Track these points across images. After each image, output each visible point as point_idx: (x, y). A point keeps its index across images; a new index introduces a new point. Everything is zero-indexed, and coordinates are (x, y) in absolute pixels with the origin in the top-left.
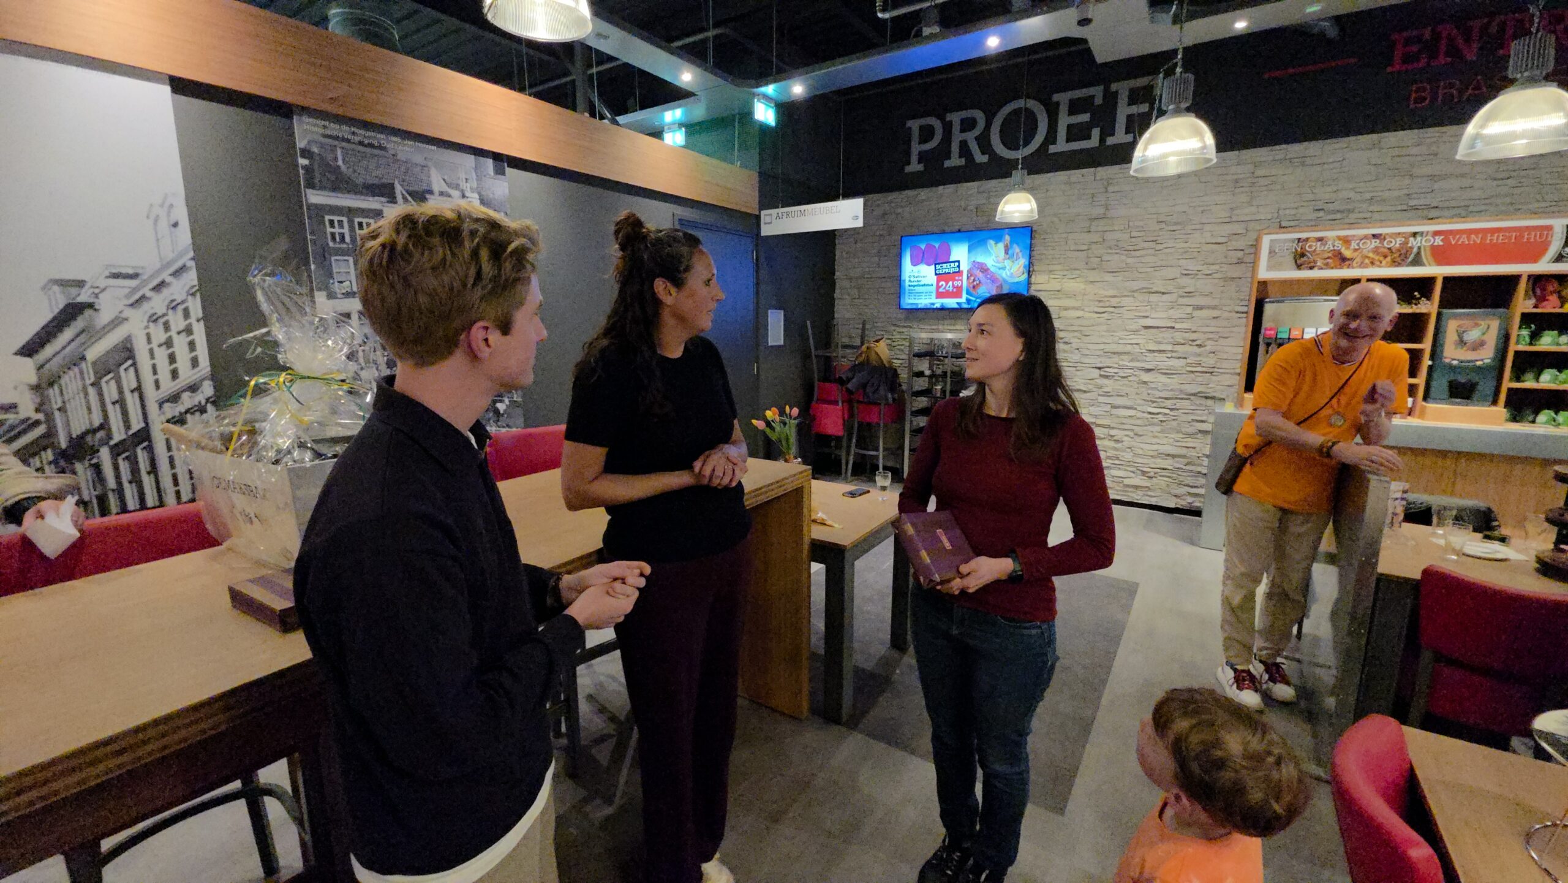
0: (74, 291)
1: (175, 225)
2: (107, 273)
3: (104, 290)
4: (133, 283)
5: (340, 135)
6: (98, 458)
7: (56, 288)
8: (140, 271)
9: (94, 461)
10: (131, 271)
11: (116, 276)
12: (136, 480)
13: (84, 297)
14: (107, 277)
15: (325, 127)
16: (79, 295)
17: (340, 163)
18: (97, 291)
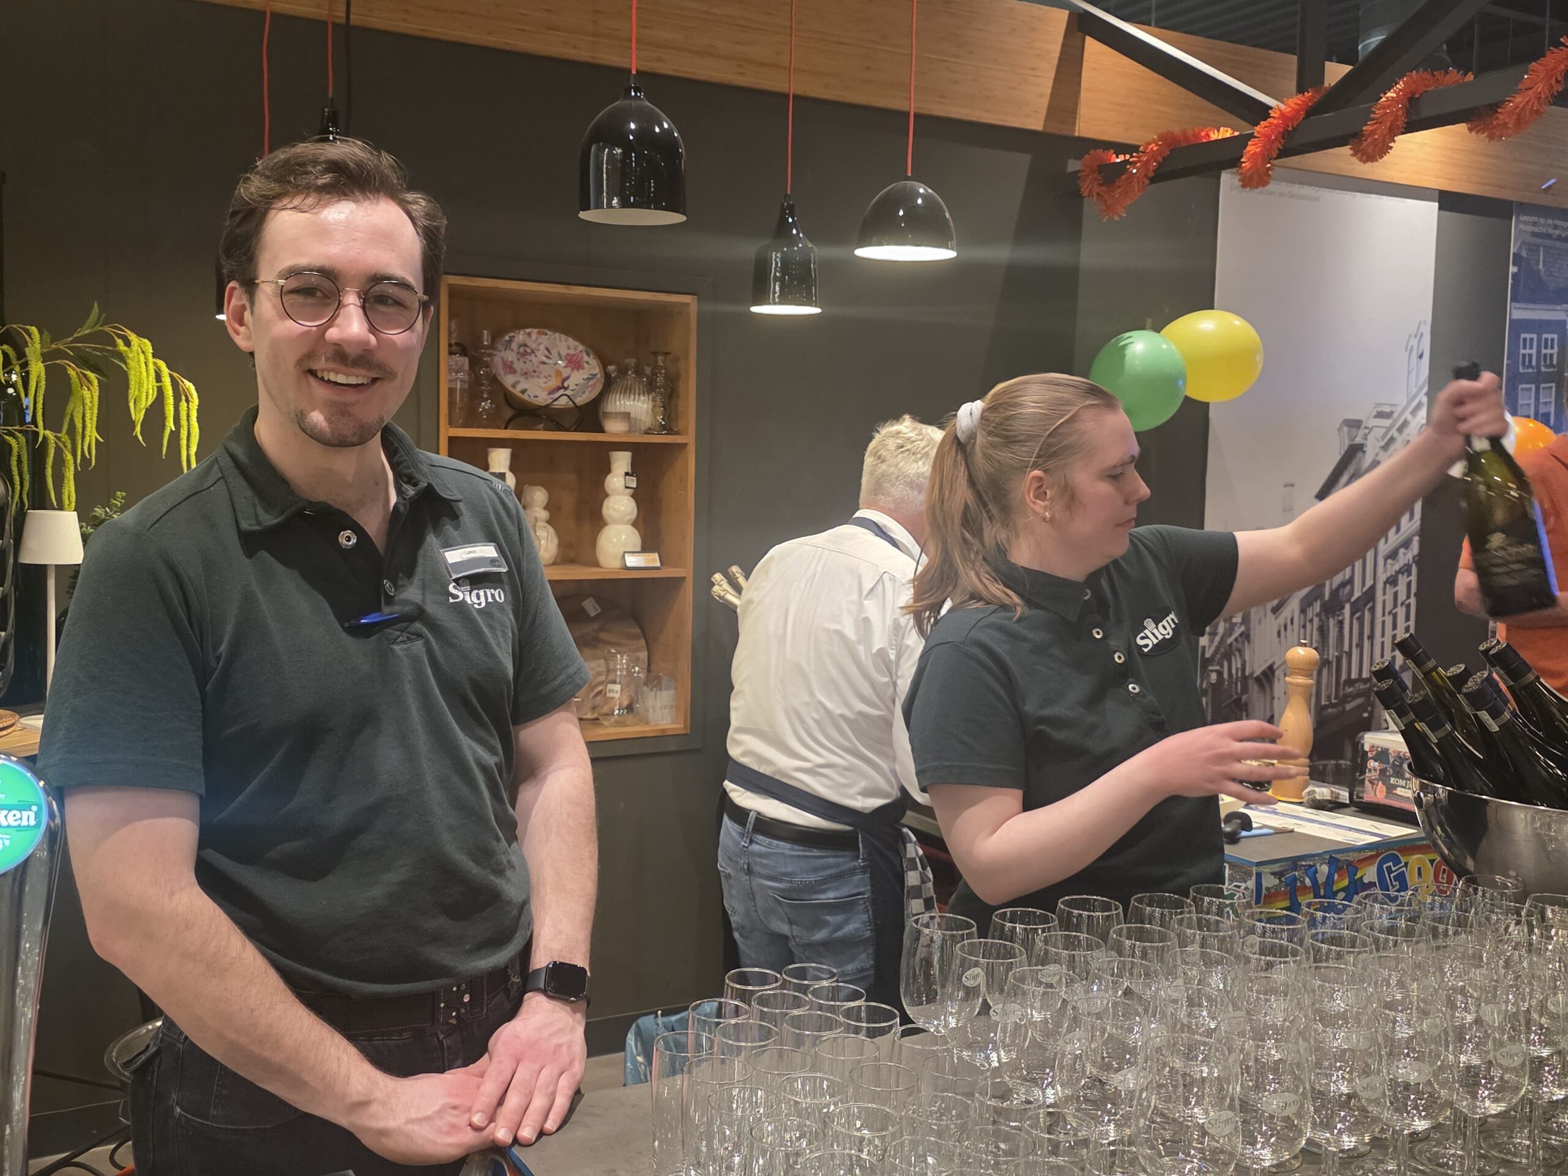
0: (1354, 431)
1: (1421, 356)
2: (1375, 413)
3: (1371, 430)
4: (1387, 422)
5: (1544, 231)
6: (1343, 614)
7: (1346, 429)
8: (1394, 409)
9: (1340, 618)
10: (1387, 409)
11: (1381, 415)
12: (1360, 646)
13: (1358, 440)
14: (1375, 417)
15: (1535, 224)
16: (1356, 436)
17: (1541, 266)
18: (1367, 431)
